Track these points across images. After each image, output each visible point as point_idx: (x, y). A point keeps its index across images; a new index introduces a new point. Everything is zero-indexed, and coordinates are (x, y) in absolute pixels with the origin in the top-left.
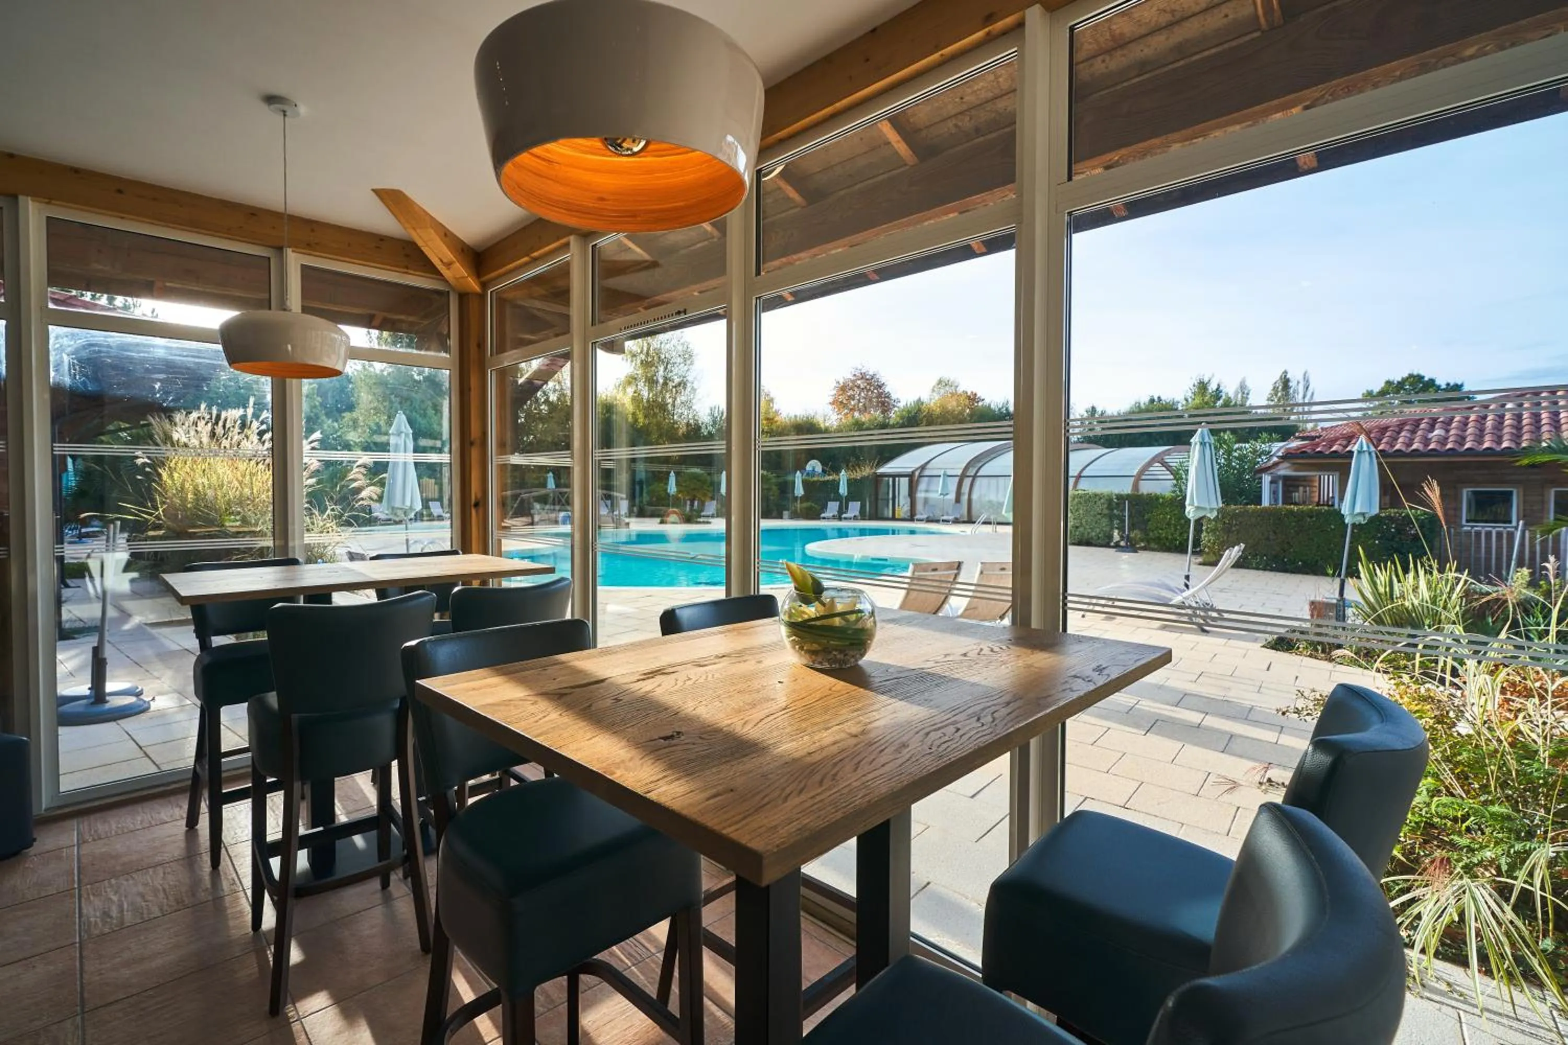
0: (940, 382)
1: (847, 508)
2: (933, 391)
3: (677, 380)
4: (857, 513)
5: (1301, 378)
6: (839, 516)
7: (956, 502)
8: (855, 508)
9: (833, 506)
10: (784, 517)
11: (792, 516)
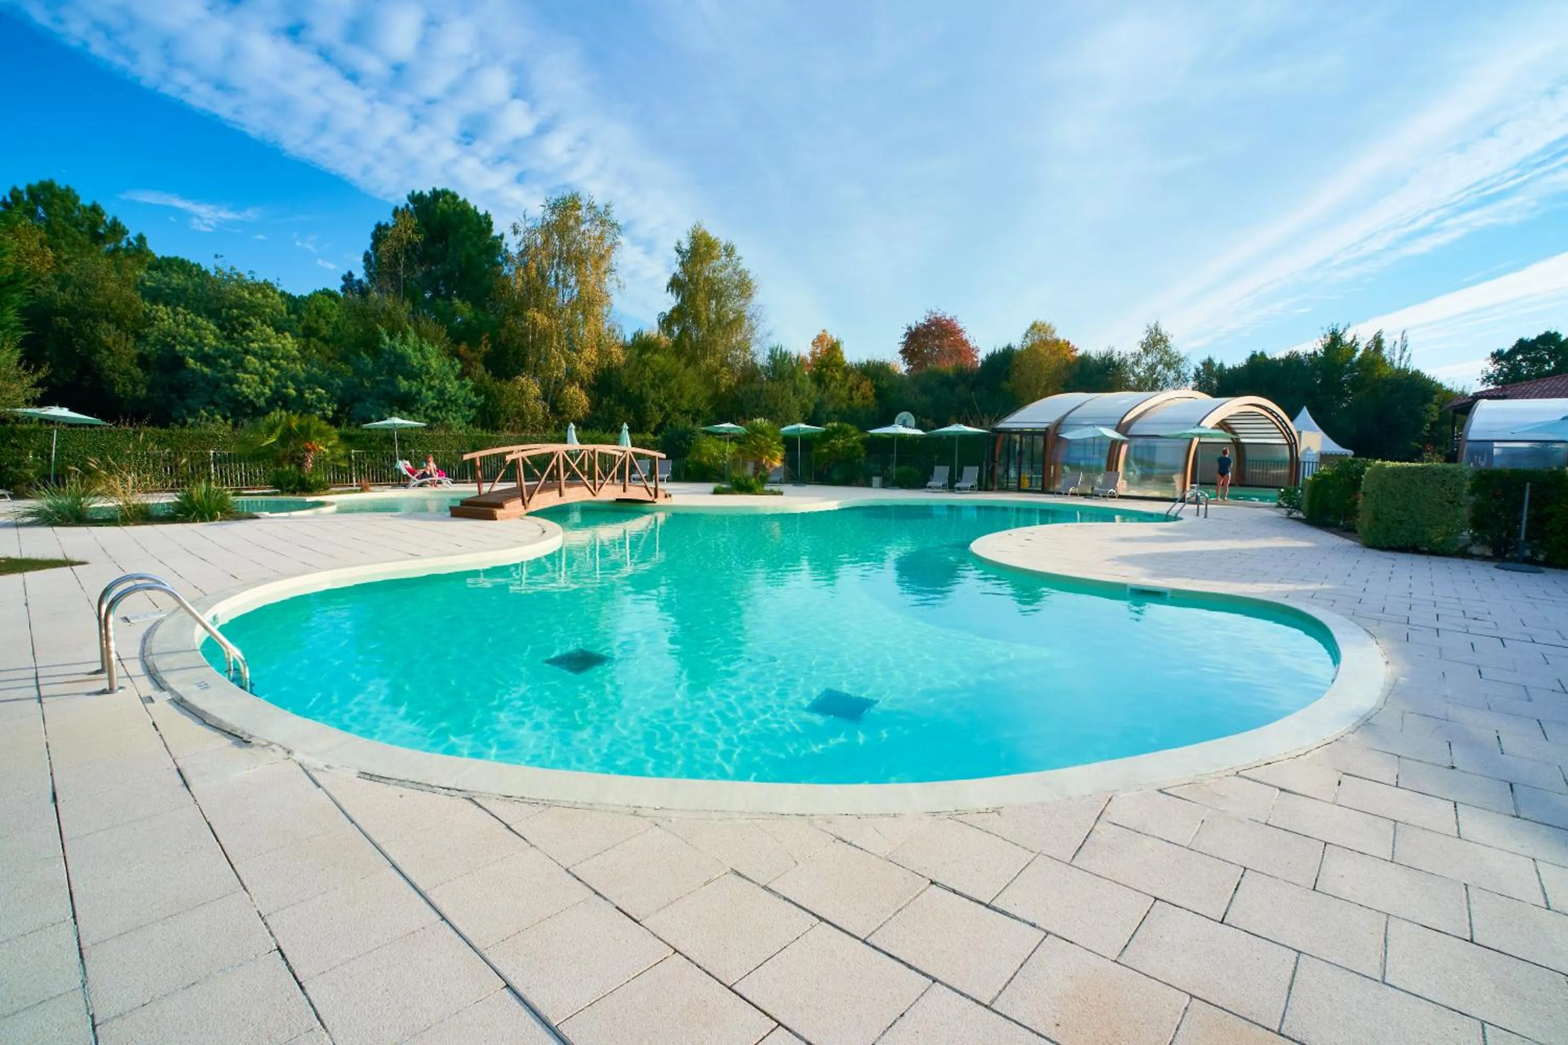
0: (1034, 326)
1: (960, 474)
2: (1027, 336)
3: (732, 316)
4: (975, 483)
5: (1398, 337)
6: (951, 486)
7: (1107, 470)
8: (971, 473)
9: (941, 472)
10: (874, 485)
11: (886, 484)
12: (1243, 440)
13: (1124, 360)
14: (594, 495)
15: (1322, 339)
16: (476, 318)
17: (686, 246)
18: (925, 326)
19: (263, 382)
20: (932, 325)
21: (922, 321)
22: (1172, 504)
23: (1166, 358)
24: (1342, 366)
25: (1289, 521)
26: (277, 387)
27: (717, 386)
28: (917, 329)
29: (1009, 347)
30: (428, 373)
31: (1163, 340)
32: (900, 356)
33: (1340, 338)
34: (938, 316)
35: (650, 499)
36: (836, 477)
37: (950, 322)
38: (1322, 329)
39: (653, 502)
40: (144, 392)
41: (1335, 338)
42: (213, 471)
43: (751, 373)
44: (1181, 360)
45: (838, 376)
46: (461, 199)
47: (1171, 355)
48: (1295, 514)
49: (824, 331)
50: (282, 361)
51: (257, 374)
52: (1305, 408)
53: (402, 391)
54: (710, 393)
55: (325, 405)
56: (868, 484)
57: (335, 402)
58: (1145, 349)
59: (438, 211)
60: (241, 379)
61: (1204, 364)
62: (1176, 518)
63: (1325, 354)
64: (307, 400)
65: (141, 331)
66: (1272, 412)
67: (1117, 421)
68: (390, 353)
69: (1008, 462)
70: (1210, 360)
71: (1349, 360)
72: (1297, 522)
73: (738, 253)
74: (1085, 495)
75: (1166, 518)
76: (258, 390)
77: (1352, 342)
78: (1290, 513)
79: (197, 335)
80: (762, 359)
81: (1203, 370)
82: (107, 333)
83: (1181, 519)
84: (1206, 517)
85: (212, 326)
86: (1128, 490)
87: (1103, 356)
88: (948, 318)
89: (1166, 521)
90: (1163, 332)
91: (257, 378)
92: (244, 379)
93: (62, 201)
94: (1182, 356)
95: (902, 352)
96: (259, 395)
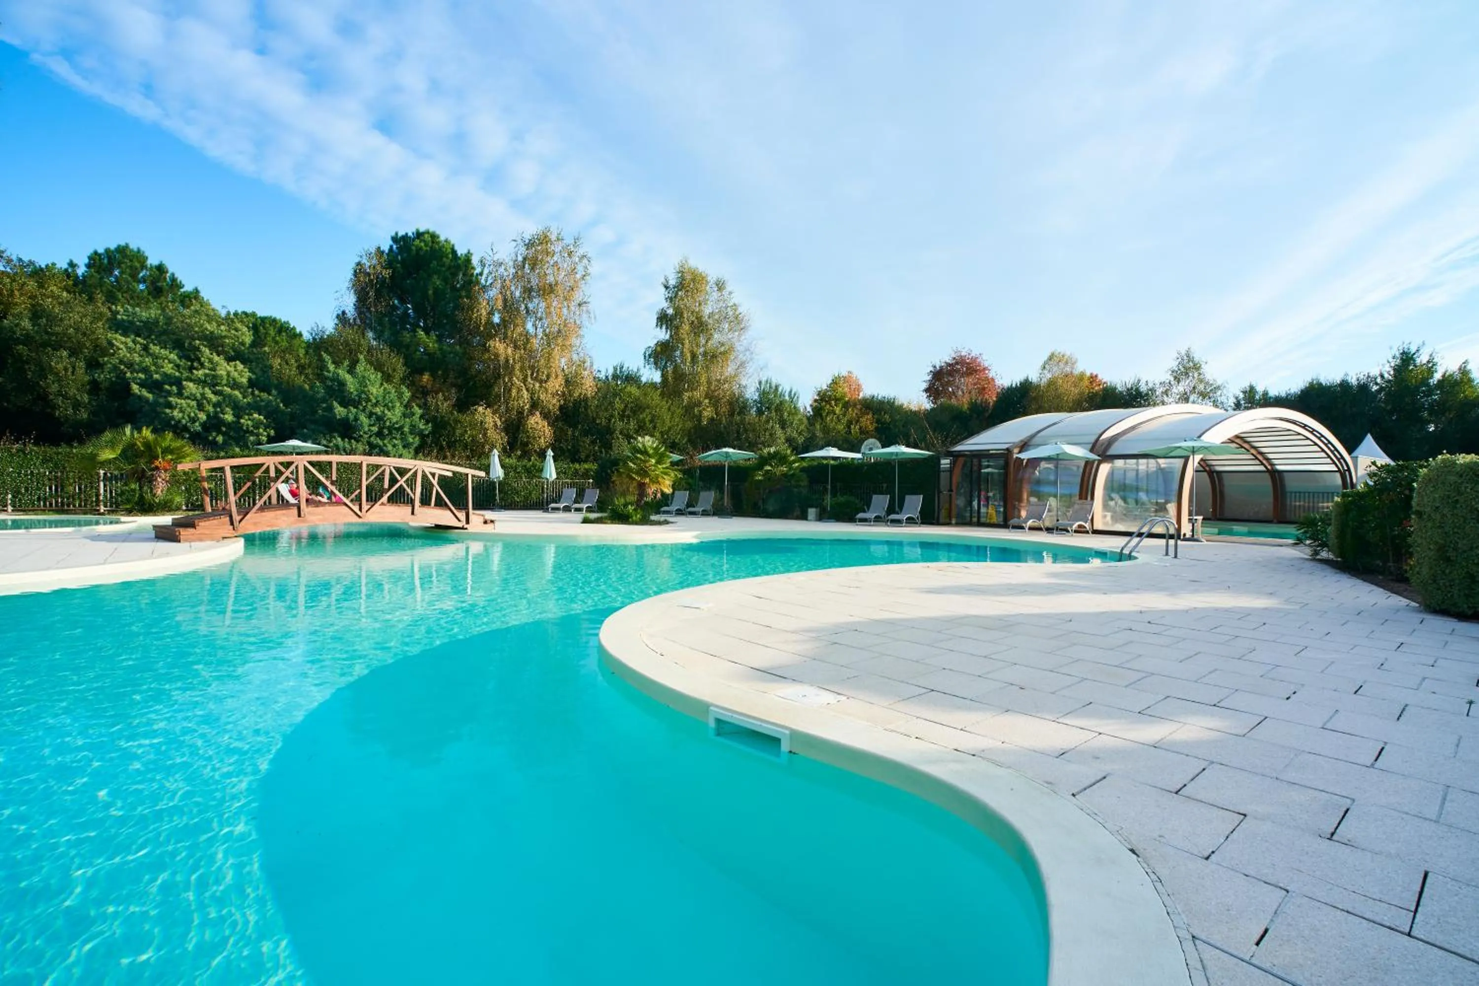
0: (1052, 357)
2: (1044, 367)
3: (721, 348)
4: (917, 515)
6: (887, 518)
7: (1080, 498)
8: (914, 503)
9: (881, 502)
10: (809, 518)
11: (822, 517)
12: (1279, 468)
13: (1153, 390)
14: (359, 517)
15: (1391, 360)
16: (441, 349)
17: (672, 282)
18: (949, 365)
19: (200, 407)
20: (957, 363)
21: (948, 359)
22: (1127, 539)
23: (1201, 387)
24: (1417, 388)
25: (1312, 564)
26: (216, 413)
27: (699, 418)
28: (941, 367)
29: (1027, 380)
30: (368, 400)
31: (1197, 367)
32: (925, 395)
33: (1412, 358)
34: (963, 354)
35: (460, 525)
36: (771, 508)
37: (974, 360)
38: (1391, 348)
39: (463, 528)
40: (85, 416)
41: (1407, 359)
42: (102, 491)
43: (738, 406)
44: (1218, 388)
45: (838, 410)
46: (442, 238)
47: (1207, 383)
48: (1324, 554)
49: (849, 372)
50: (225, 388)
51: (195, 399)
52: (1369, 436)
53: (338, 417)
54: (689, 424)
55: (261, 430)
56: (803, 517)
57: (273, 428)
58: (1175, 378)
59: (414, 248)
60: (174, 403)
61: (1244, 392)
62: (1130, 557)
63: (1395, 376)
64: (243, 425)
65: (100, 359)
66: (1313, 431)
67: (1093, 439)
68: (332, 380)
69: (971, 491)
70: (1252, 388)
71: (1425, 381)
72: (1325, 566)
73: (729, 288)
74: (1049, 530)
75: (1121, 557)
76: (192, 415)
77: (1428, 362)
78: (1316, 553)
79: (155, 364)
80: (751, 393)
81: (1244, 399)
82: (60, 361)
83: (1136, 558)
84: (1176, 557)
85: (173, 356)
86: (1112, 525)
87: (1129, 386)
88: (973, 354)
89: (1120, 560)
90: (1196, 359)
91: (194, 403)
92: (177, 404)
93: (131, 261)
94: (1219, 383)
95: (926, 390)
96: (193, 420)
